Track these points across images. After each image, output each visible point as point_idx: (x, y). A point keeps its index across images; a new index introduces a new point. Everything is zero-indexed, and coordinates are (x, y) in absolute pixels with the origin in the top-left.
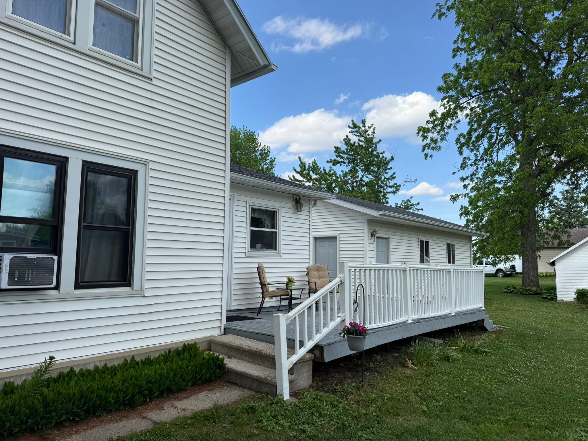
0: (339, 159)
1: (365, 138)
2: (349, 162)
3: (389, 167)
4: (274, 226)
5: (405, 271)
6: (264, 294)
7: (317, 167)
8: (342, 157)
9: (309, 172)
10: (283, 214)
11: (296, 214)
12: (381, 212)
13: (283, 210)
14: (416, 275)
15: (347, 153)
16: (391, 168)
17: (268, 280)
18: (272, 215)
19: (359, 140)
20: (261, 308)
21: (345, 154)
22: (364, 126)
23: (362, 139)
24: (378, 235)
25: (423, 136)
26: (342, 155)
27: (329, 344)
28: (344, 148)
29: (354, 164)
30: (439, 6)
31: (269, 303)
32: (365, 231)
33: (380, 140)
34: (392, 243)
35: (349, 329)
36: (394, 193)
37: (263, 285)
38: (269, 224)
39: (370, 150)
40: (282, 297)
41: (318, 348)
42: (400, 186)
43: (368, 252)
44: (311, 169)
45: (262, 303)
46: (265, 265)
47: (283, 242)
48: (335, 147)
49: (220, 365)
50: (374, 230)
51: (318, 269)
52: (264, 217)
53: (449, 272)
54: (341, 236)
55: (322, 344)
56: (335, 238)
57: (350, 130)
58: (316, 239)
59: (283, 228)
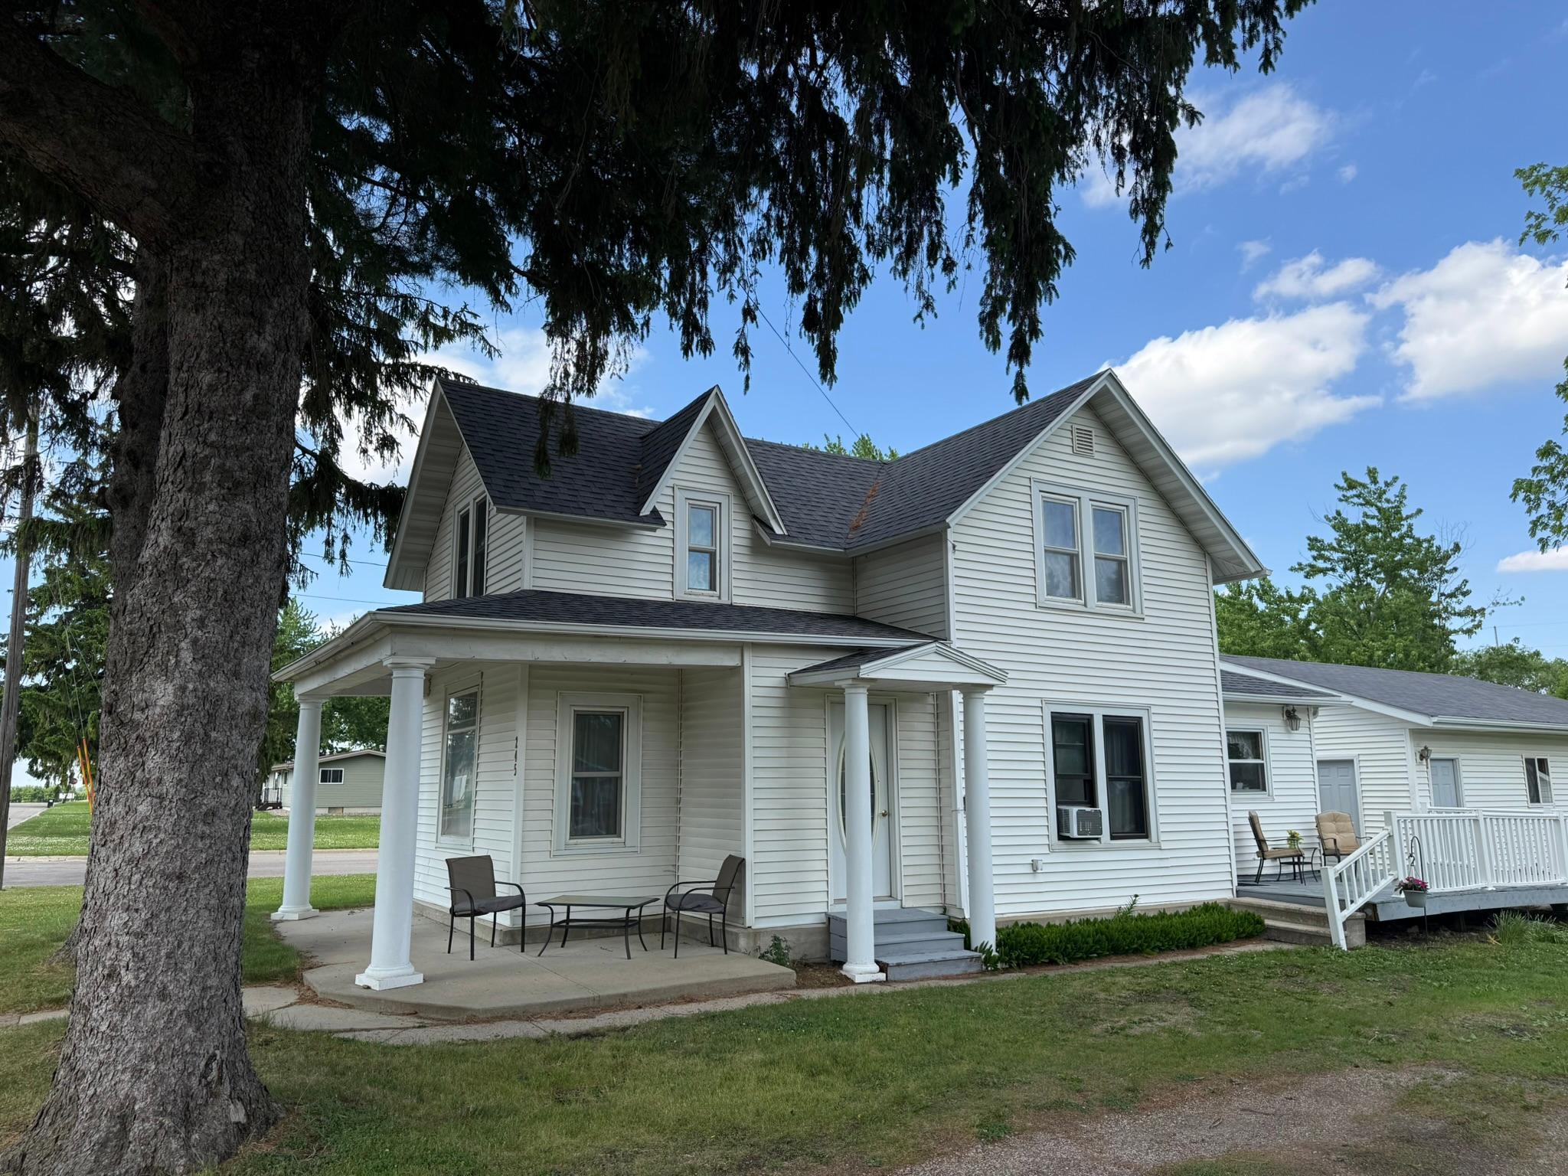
0: (1321, 564)
1: (1379, 509)
2: (1346, 569)
3: (1448, 567)
4: (1258, 756)
5: (1476, 821)
6: (1262, 854)
7: (1271, 587)
8: (1327, 559)
9: (1251, 597)
10: (1271, 736)
11: (1289, 733)
12: (1435, 719)
13: (1270, 730)
14: (1502, 828)
15: (1340, 549)
16: (1455, 569)
17: (1266, 835)
18: (1254, 739)
19: (1366, 515)
20: (1259, 875)
21: (1334, 549)
22: (1375, 481)
23: (1373, 511)
24: (1432, 756)
25: (1527, 500)
26: (1326, 553)
27: (1383, 903)
28: (1330, 536)
29: (1358, 572)
30: (1533, 218)
31: (1270, 868)
32: (1409, 750)
33: (1420, 511)
34: (1463, 769)
35: (1406, 885)
36: (1469, 632)
37: (1260, 842)
38: (1250, 752)
39: (1395, 535)
40: (1282, 860)
41: (1370, 906)
42: (1482, 611)
43: (1418, 787)
44: (1254, 592)
45: (1261, 867)
46: (1259, 814)
47: (1275, 779)
48: (1309, 539)
49: (1260, 922)
50: (1426, 748)
51: (1335, 819)
52: (1241, 742)
53: (1557, 820)
54: (1361, 758)
55: (1376, 901)
56: (1351, 762)
57: (1340, 494)
58: (1319, 762)
59: (1273, 757)
